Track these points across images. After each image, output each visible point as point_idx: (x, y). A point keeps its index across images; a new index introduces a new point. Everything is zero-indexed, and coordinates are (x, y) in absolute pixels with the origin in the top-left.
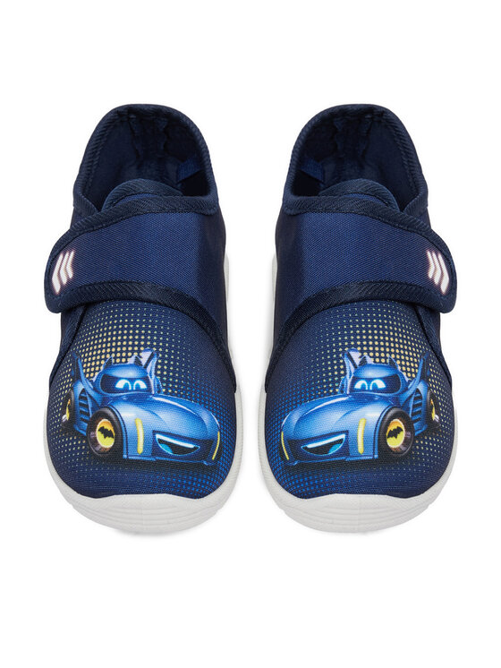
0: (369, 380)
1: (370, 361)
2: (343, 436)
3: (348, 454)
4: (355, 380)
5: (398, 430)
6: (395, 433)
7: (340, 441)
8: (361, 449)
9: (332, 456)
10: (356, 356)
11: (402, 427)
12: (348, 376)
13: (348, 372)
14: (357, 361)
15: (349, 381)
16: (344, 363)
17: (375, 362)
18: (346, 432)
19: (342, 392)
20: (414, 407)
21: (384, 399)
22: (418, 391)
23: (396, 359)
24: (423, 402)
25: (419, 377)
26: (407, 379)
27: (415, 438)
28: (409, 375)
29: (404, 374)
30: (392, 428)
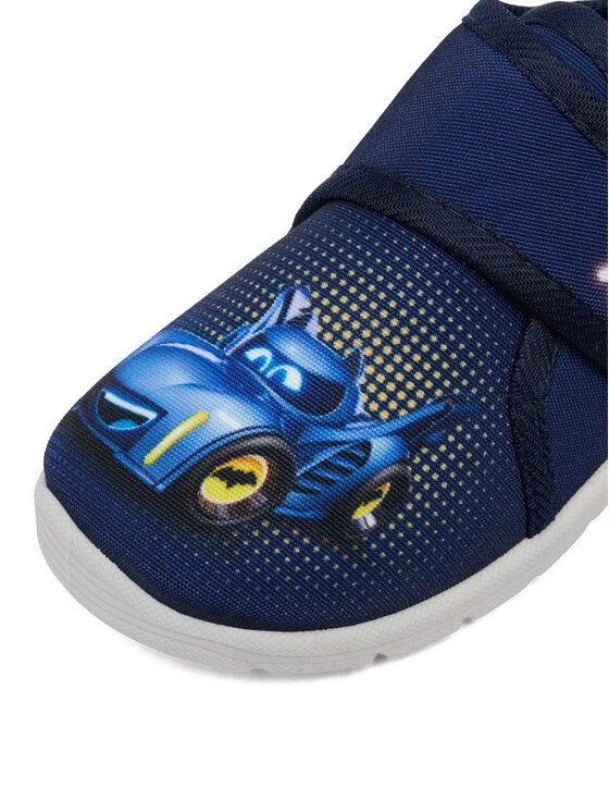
0: (280, 358)
1: (313, 328)
2: (151, 415)
3: (125, 449)
4: (260, 341)
5: (250, 478)
6: (232, 478)
7: (139, 419)
8: (151, 458)
9: (114, 436)
10: (300, 302)
12: (257, 325)
13: (261, 321)
14: (294, 312)
15: (250, 336)
16: (270, 302)
17: (320, 336)
18: (162, 413)
19: (223, 345)
20: (325, 464)
21: (273, 409)
22: (366, 446)
23: (369, 360)
24: (358, 472)
25: (396, 425)
26: (359, 410)
27: (269, 516)
28: (374, 406)
29: (363, 398)
30: (238, 465)
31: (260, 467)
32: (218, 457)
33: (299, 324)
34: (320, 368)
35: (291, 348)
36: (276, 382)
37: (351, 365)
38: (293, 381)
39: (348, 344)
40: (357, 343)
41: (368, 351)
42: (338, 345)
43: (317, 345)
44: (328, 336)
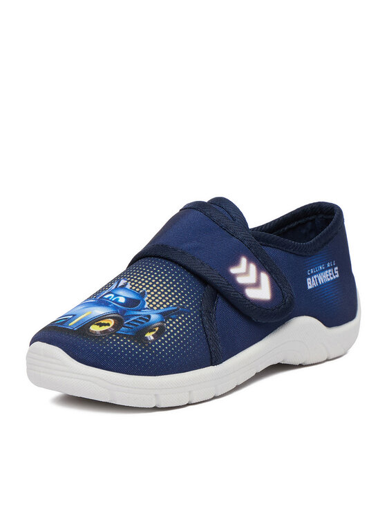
0: (116, 295)
1: (128, 286)
4: (109, 293)
5: (108, 324)
6: (101, 325)
10: (123, 282)
13: (109, 289)
14: (121, 285)
15: (105, 293)
17: (131, 288)
19: (96, 297)
20: (134, 321)
22: (149, 317)
23: (149, 293)
25: (159, 311)
26: (146, 306)
28: (151, 306)
29: (147, 303)
31: (112, 322)
32: (97, 320)
33: (123, 287)
34: (131, 296)
35: (121, 292)
36: (116, 301)
37: (143, 295)
39: (141, 289)
40: (144, 289)
41: (149, 291)
43: (130, 290)
44: (134, 288)
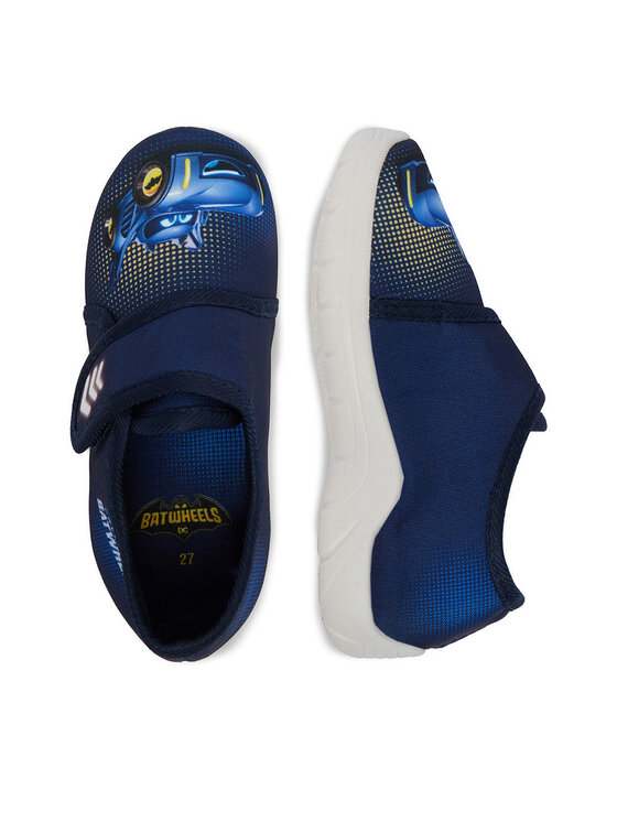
0: (178, 224)
1: (175, 241)
2: (205, 174)
3: (200, 157)
4: (192, 222)
5: (148, 188)
6: (154, 181)
7: (207, 170)
8: (188, 162)
9: (215, 158)
10: (190, 243)
11: (145, 191)
12: (199, 226)
13: (199, 230)
14: (189, 240)
15: (197, 221)
16: (203, 238)
17: (170, 242)
18: (201, 177)
19: (206, 213)
20: (131, 217)
21: (164, 210)
22: (125, 236)
23: (148, 253)
24: (121, 228)
25: (124, 251)
26: (137, 240)
27: (132, 187)
28: (134, 246)
29: (139, 244)
30: (157, 186)
31: (147, 193)
32: (165, 183)
33: (182, 238)
34: (161, 234)
35: (177, 230)
36: (170, 217)
37: (151, 247)
38: (165, 223)
39: (158, 249)
40: (156, 252)
41: (150, 255)
42: (161, 246)
43: (169, 239)
44: (167, 244)
